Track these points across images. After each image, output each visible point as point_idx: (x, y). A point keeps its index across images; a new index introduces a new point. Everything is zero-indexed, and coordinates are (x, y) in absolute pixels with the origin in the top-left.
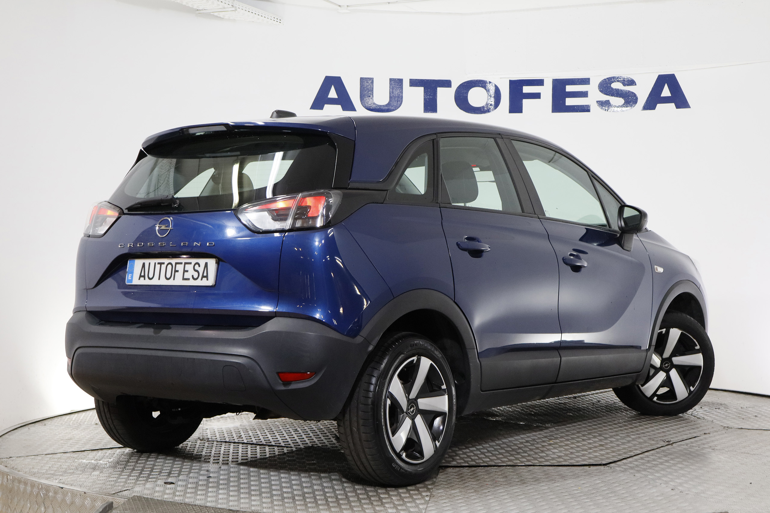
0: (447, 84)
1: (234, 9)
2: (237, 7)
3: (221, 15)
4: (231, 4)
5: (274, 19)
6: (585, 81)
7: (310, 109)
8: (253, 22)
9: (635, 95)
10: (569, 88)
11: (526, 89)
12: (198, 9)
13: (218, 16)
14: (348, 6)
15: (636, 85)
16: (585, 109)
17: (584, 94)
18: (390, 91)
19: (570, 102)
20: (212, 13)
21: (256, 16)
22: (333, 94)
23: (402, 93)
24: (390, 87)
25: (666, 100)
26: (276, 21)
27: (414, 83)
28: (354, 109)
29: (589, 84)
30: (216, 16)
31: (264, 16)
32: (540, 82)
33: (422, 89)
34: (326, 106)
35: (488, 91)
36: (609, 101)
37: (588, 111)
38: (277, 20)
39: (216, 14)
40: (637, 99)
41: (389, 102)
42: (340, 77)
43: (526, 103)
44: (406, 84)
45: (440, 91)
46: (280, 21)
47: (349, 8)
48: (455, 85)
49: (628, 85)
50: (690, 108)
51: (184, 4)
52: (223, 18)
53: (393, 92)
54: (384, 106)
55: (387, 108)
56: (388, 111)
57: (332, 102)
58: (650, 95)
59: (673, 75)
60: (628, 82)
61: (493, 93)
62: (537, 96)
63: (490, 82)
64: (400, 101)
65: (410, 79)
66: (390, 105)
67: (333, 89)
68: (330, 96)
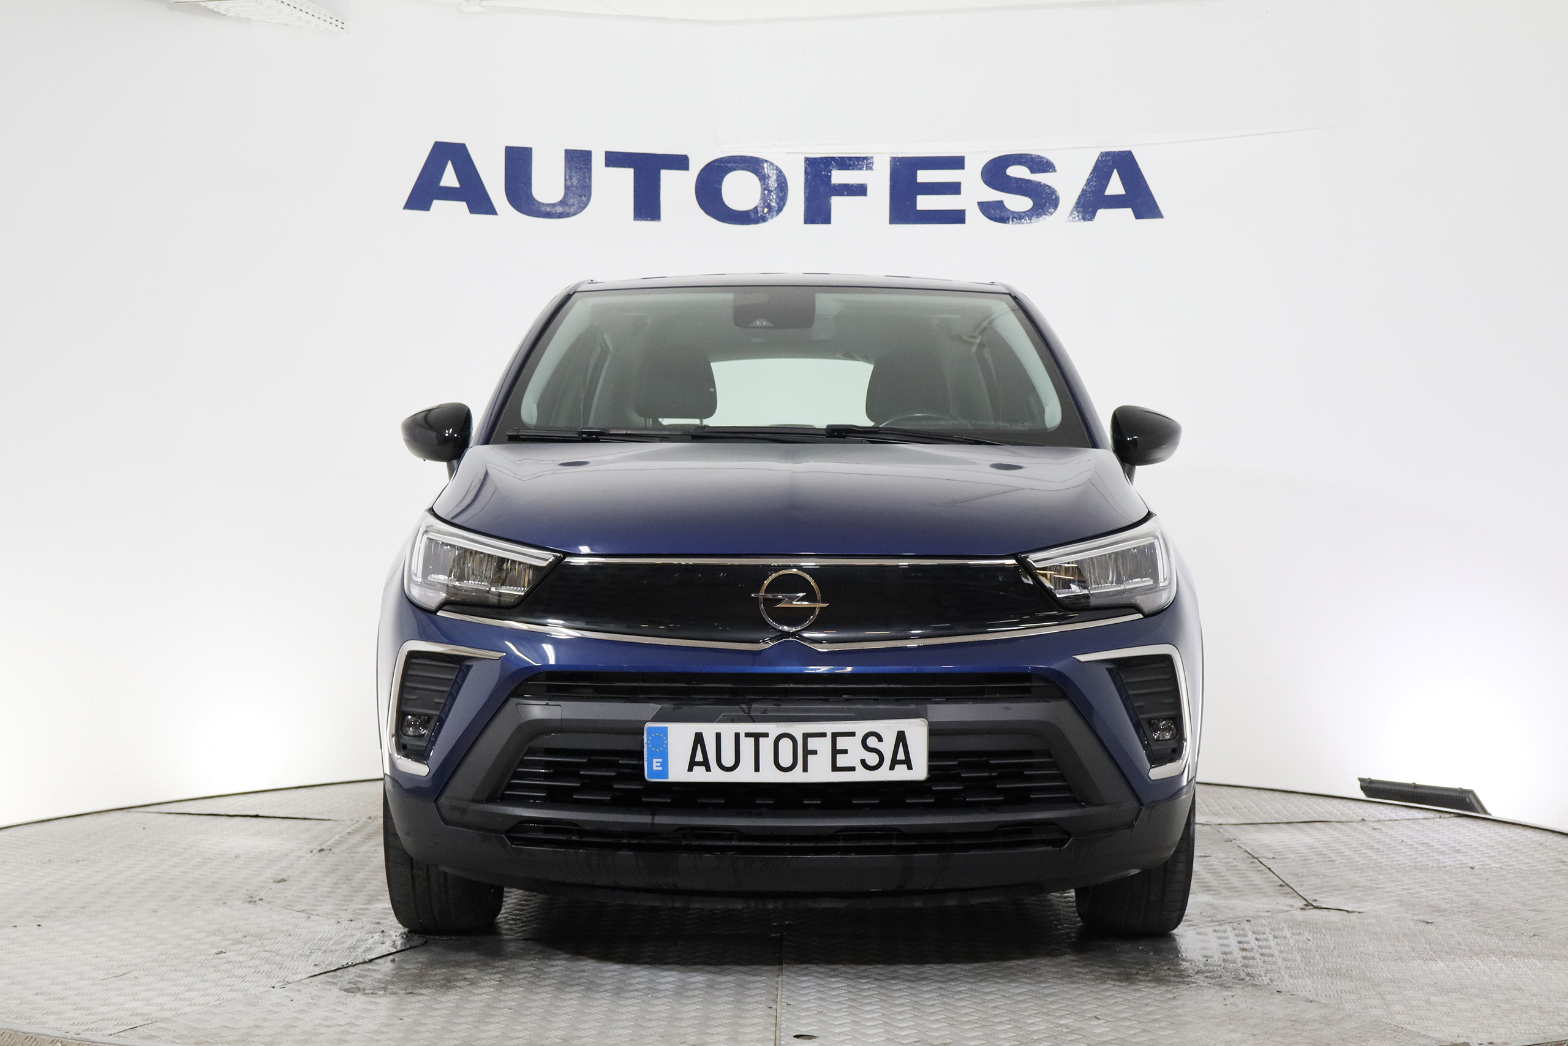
0: (680, 162)
5: (331, 21)
6: (957, 163)
7: (406, 207)
8: (286, 24)
9: (1053, 192)
10: (924, 176)
11: (839, 177)
13: (216, 10)
15: (1055, 171)
16: (957, 217)
17: (953, 188)
18: (565, 176)
19: (925, 203)
21: (296, 12)
22: (450, 178)
23: (590, 178)
24: (565, 168)
25: (1115, 202)
26: (333, 24)
27: (614, 159)
28: (490, 210)
29: (963, 168)
30: (209, 9)
31: (311, 13)
32: (863, 163)
33: (628, 174)
34: (436, 203)
35: (763, 178)
36: (1002, 202)
37: (962, 221)
38: (337, 23)
40: (1057, 199)
41: (564, 198)
42: (463, 146)
43: (838, 204)
44: (598, 161)
45: (666, 176)
46: (342, 26)
47: (484, 3)
48: (696, 166)
49: (1040, 171)
50: (1162, 217)
52: (224, 15)
53: (571, 179)
54: (554, 205)
55: (559, 209)
56: (561, 216)
57: (449, 194)
58: (1084, 192)
59: (1130, 152)
60: (1040, 165)
61: (773, 183)
62: (860, 190)
63: (766, 161)
64: (585, 195)
65: (606, 152)
66: (566, 204)
67: (450, 168)
68: (443, 184)
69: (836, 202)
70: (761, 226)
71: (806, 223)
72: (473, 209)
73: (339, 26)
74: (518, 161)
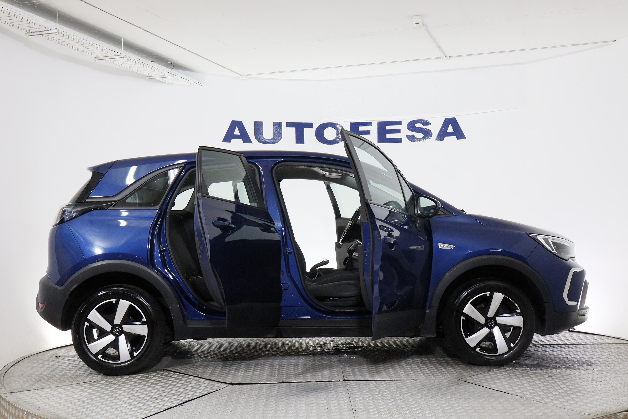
0: (310, 125)
1: (172, 76)
2: (174, 75)
3: (163, 80)
4: (170, 73)
5: (198, 83)
6: (399, 123)
7: (223, 141)
8: (184, 85)
9: (430, 131)
10: (388, 128)
11: (361, 128)
12: (148, 76)
13: (162, 81)
15: (431, 125)
16: (399, 140)
17: (398, 131)
18: (274, 130)
19: (389, 136)
20: (157, 79)
21: (187, 81)
22: (237, 132)
23: (282, 131)
24: (274, 128)
25: (450, 134)
26: (199, 84)
27: (289, 125)
28: (250, 142)
29: (401, 125)
30: (159, 81)
31: (191, 81)
32: (369, 124)
33: (294, 129)
34: (232, 140)
35: (337, 129)
36: (414, 135)
37: (401, 141)
38: (200, 84)
39: (160, 79)
40: (432, 134)
41: (273, 137)
42: (241, 121)
44: (284, 125)
45: (306, 130)
46: (202, 85)
47: (247, 76)
48: (315, 126)
49: (426, 125)
50: (466, 139)
51: (139, 72)
52: (165, 82)
53: (275, 131)
54: (270, 140)
55: (272, 141)
56: (272, 143)
57: (237, 137)
58: (440, 131)
59: (455, 118)
60: (427, 123)
62: (368, 132)
63: (338, 124)
64: (280, 136)
65: (287, 123)
66: (274, 139)
67: (237, 129)
68: (235, 134)
70: (337, 145)
72: (245, 142)
73: (201, 85)
74: (258, 126)
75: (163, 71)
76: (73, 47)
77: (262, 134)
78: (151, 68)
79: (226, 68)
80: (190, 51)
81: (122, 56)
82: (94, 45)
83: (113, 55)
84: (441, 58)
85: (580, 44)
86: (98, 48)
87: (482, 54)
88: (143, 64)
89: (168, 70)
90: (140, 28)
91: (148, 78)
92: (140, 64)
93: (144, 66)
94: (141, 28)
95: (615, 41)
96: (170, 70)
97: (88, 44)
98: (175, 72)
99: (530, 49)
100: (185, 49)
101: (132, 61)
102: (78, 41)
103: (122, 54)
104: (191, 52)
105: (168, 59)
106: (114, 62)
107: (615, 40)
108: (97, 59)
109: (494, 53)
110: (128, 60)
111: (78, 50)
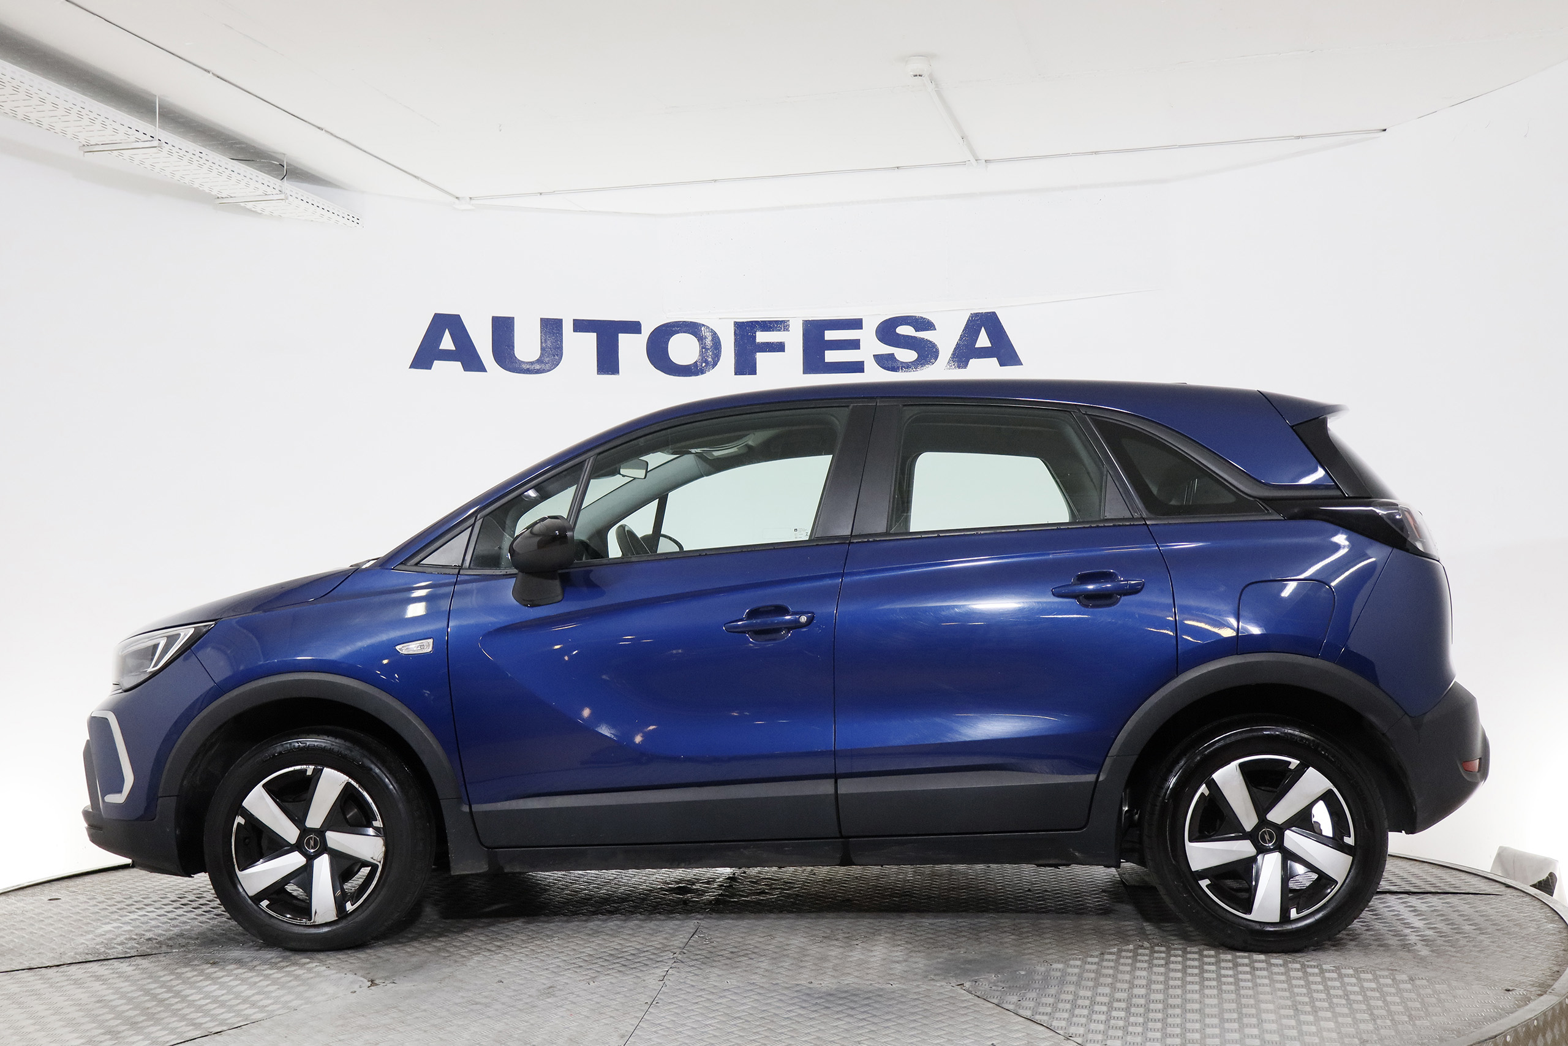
0: (634, 327)
1: (282, 196)
2: (288, 195)
3: (259, 207)
4: (277, 188)
5: (348, 217)
6: (856, 324)
7: (412, 367)
8: (311, 220)
9: (934, 345)
10: (830, 335)
11: (762, 337)
12: (219, 196)
13: (253, 209)
14: (470, 198)
15: (934, 329)
16: (857, 367)
17: (855, 345)
18: (541, 339)
19: (831, 356)
20: (242, 204)
21: (319, 210)
22: (447, 343)
23: (562, 341)
24: (541, 333)
25: (984, 353)
26: (351, 220)
27: (581, 326)
28: (482, 369)
29: (861, 328)
30: (248, 209)
32: (781, 325)
33: (593, 336)
34: (436, 363)
35: (701, 339)
36: (893, 355)
37: (862, 369)
38: (353, 219)
39: (249, 206)
40: (937, 351)
41: (540, 357)
42: (458, 316)
43: (762, 359)
44: (567, 327)
45: (623, 338)
46: (358, 221)
47: (473, 202)
48: (647, 330)
49: (922, 329)
50: (1021, 363)
51: (196, 185)
52: (261, 214)
53: (546, 342)
54: (532, 363)
55: (538, 367)
56: (538, 372)
57: (447, 356)
58: (958, 346)
59: (994, 313)
60: (923, 324)
61: (709, 342)
62: (779, 347)
63: (703, 325)
64: (557, 355)
65: (574, 320)
66: (542, 362)
67: (447, 334)
68: (442, 347)
69: (760, 357)
70: (700, 377)
71: (736, 374)
72: (466, 368)
73: (355, 222)
74: (503, 328)
75: (259, 185)
76: (26, 118)
77: (511, 348)
78: (229, 177)
79: (423, 180)
80: (332, 134)
81: (155, 143)
82: (84, 112)
83: (133, 138)
84: (964, 163)
85: (1302, 137)
86: (92, 121)
87: (1067, 155)
88: (210, 163)
89: (273, 181)
90: (206, 70)
91: (219, 202)
92: (200, 166)
93: (210, 169)
94: (209, 72)
95: (1385, 130)
96: (278, 181)
97: (68, 111)
98: (289, 186)
99: (1181, 146)
100: (319, 128)
101: (181, 158)
102: (42, 100)
103: (157, 138)
104: (336, 136)
105: (272, 154)
106: (132, 159)
107: (1385, 128)
108: (88, 148)
109: (1096, 153)
110: (170, 153)
111: (39, 124)
